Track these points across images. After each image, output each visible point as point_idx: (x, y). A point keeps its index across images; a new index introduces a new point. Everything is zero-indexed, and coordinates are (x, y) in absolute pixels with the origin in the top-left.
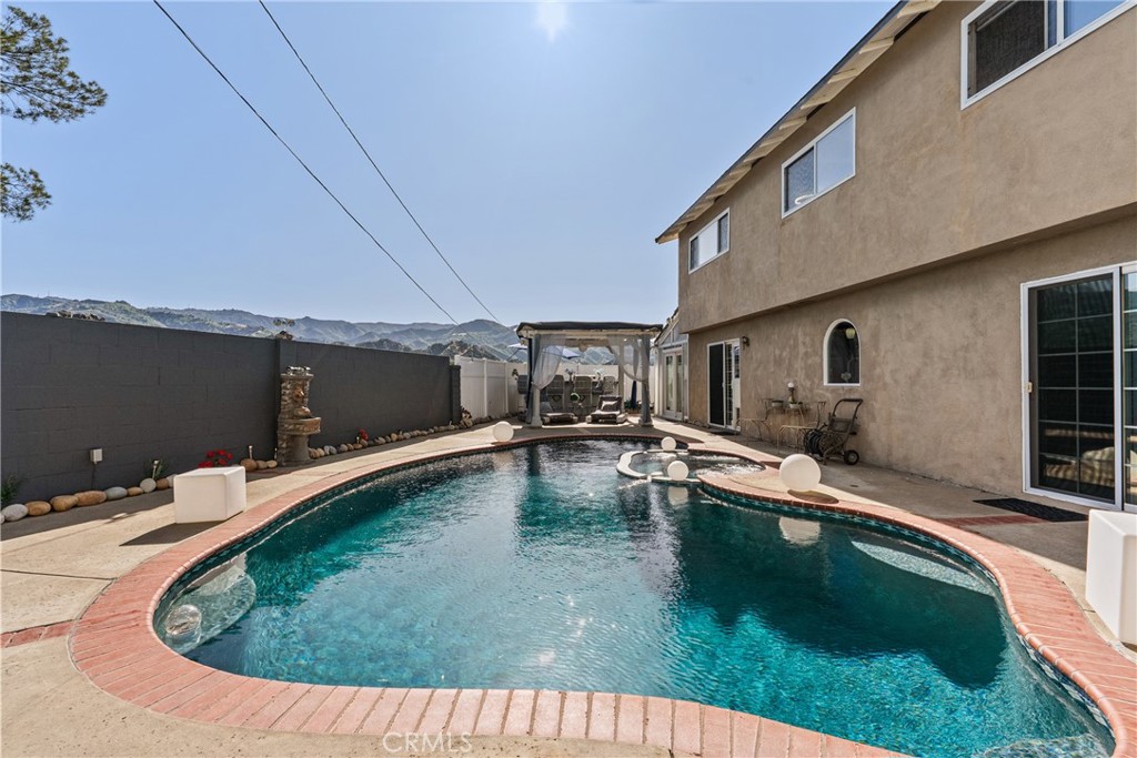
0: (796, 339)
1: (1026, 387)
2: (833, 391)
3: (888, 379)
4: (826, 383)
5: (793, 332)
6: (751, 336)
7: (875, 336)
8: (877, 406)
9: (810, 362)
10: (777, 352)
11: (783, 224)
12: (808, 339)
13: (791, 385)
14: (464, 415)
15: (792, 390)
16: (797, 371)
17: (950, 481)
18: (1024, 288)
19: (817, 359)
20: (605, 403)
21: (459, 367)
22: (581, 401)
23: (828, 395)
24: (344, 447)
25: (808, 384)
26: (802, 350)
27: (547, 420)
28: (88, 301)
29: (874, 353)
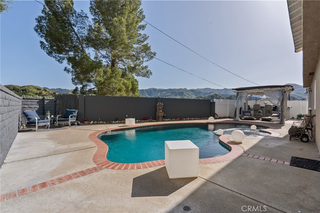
4: (315, 108)
14: (215, 115)
15: (310, 111)
20: (273, 114)
21: (215, 102)
22: (262, 114)
24: (173, 119)
27: (243, 118)
28: (180, 89)
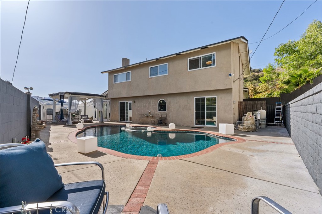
0: (150, 102)
1: (195, 111)
2: (160, 112)
3: (172, 110)
4: (158, 111)
5: (149, 101)
6: (135, 100)
7: (170, 103)
8: (170, 115)
9: (154, 107)
10: (144, 104)
11: (149, 79)
12: (153, 103)
13: (149, 111)
15: (150, 112)
16: (150, 108)
17: (184, 126)
18: (195, 98)
19: (156, 106)
23: (159, 113)
25: (154, 111)
26: (152, 104)
29: (170, 106)
